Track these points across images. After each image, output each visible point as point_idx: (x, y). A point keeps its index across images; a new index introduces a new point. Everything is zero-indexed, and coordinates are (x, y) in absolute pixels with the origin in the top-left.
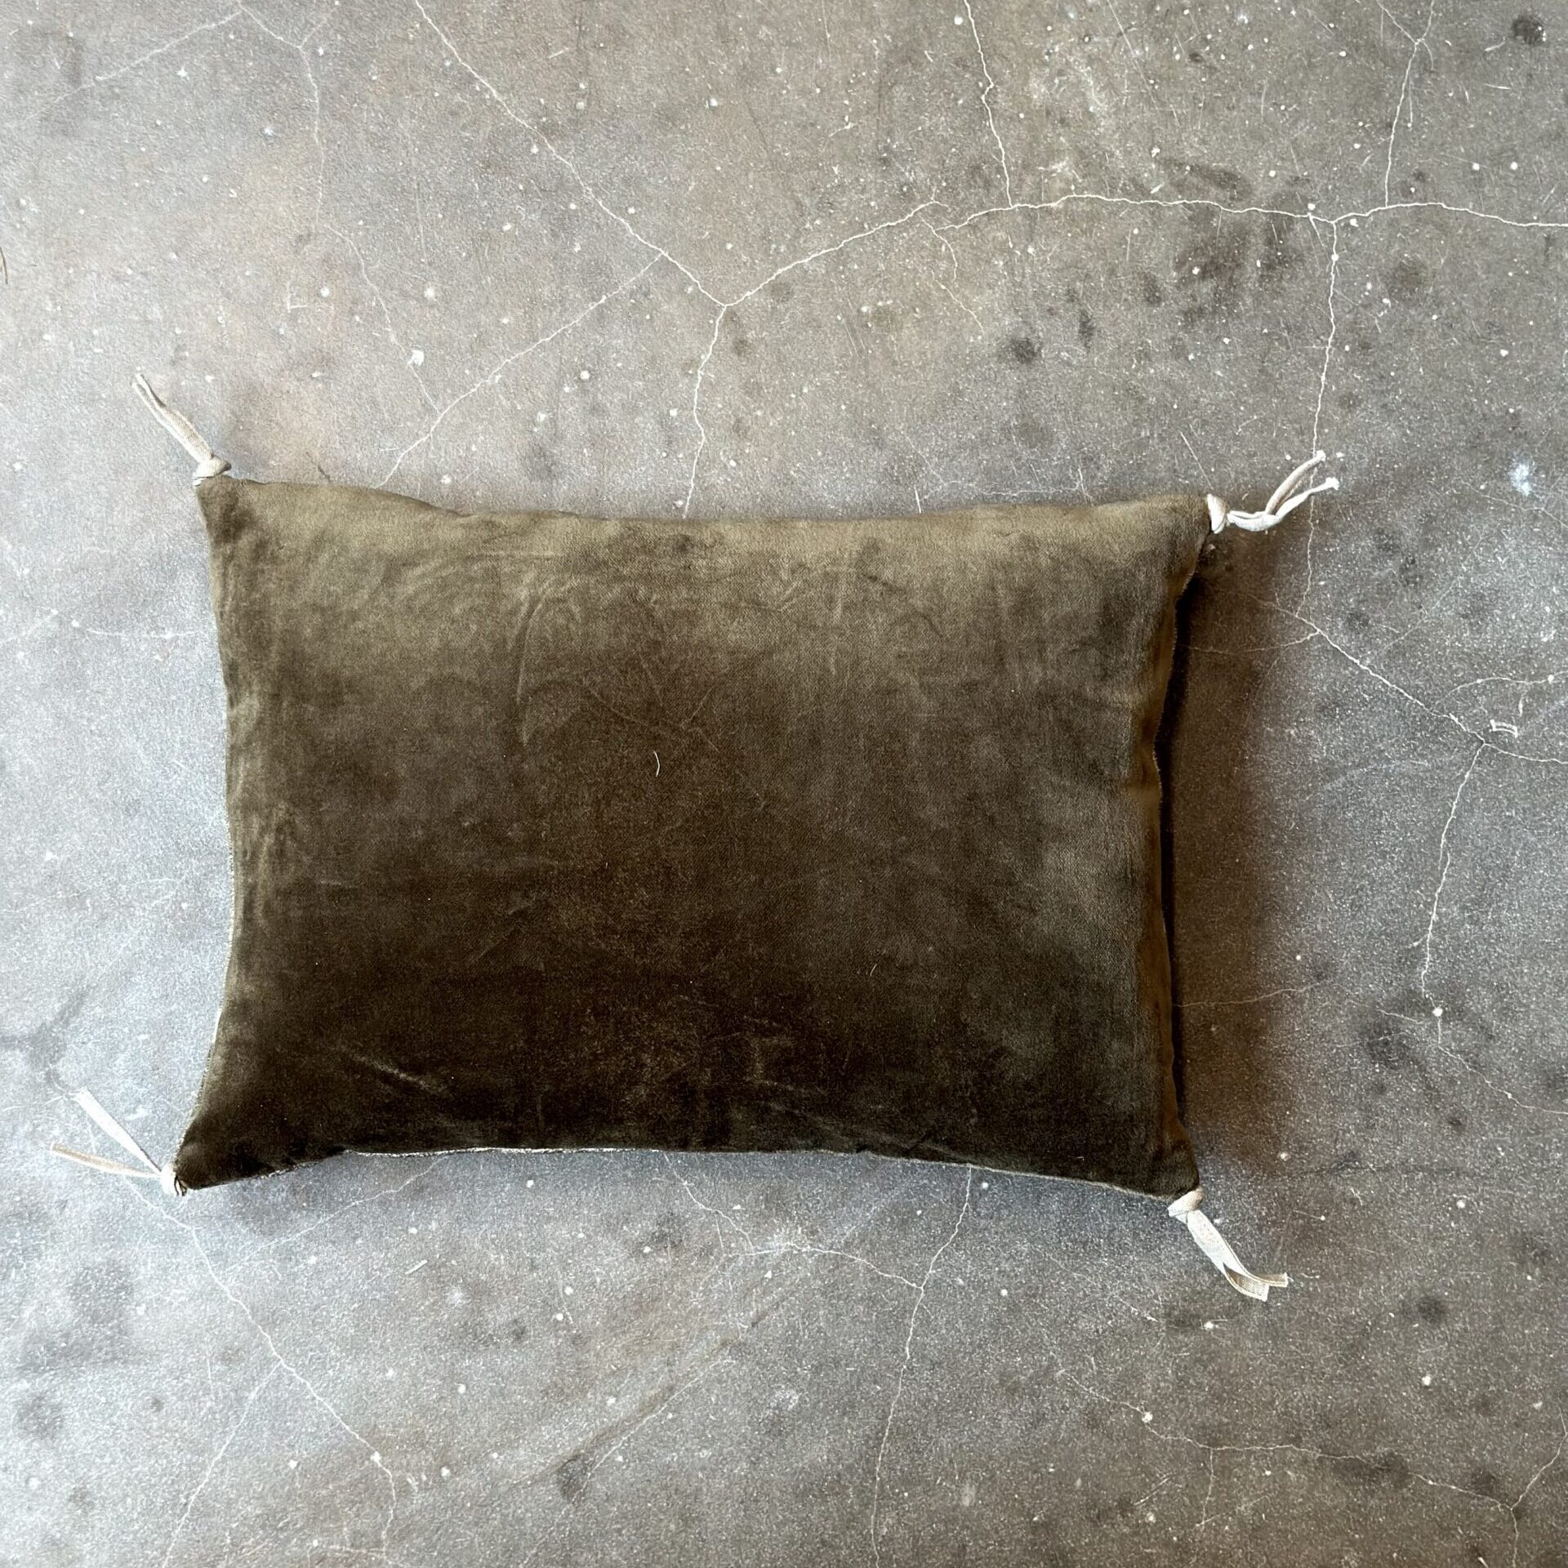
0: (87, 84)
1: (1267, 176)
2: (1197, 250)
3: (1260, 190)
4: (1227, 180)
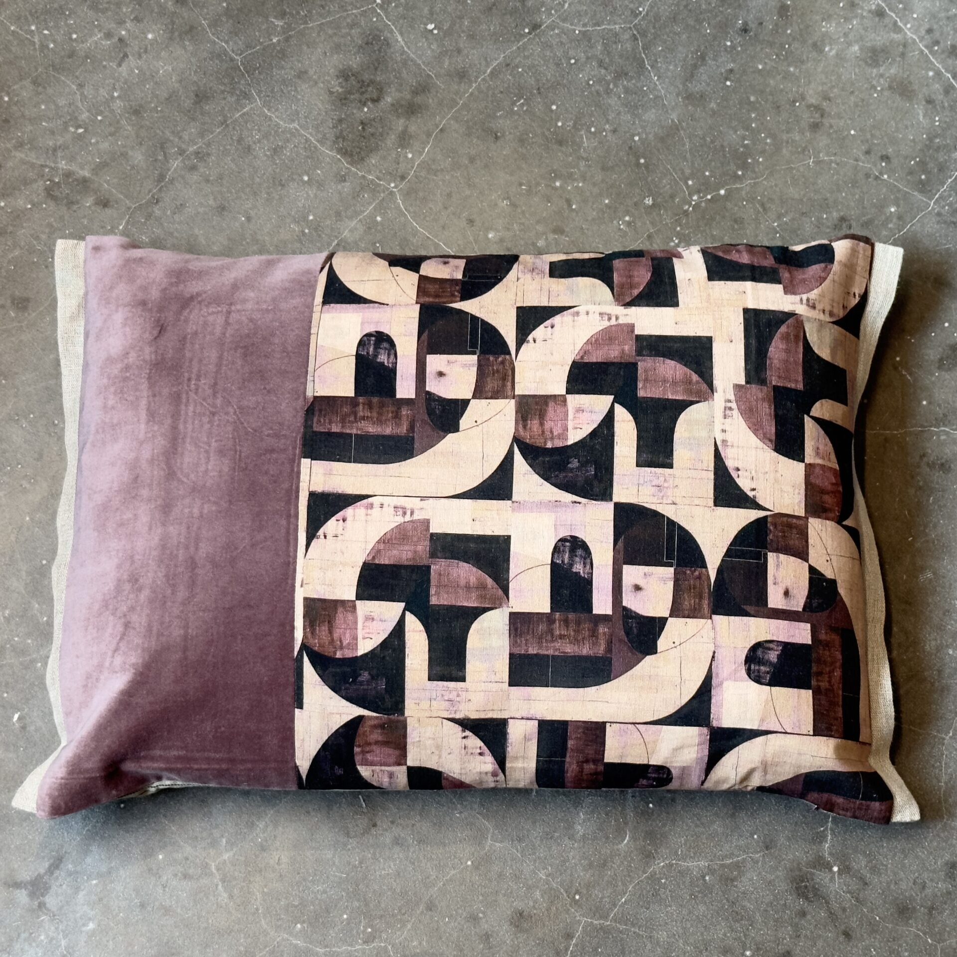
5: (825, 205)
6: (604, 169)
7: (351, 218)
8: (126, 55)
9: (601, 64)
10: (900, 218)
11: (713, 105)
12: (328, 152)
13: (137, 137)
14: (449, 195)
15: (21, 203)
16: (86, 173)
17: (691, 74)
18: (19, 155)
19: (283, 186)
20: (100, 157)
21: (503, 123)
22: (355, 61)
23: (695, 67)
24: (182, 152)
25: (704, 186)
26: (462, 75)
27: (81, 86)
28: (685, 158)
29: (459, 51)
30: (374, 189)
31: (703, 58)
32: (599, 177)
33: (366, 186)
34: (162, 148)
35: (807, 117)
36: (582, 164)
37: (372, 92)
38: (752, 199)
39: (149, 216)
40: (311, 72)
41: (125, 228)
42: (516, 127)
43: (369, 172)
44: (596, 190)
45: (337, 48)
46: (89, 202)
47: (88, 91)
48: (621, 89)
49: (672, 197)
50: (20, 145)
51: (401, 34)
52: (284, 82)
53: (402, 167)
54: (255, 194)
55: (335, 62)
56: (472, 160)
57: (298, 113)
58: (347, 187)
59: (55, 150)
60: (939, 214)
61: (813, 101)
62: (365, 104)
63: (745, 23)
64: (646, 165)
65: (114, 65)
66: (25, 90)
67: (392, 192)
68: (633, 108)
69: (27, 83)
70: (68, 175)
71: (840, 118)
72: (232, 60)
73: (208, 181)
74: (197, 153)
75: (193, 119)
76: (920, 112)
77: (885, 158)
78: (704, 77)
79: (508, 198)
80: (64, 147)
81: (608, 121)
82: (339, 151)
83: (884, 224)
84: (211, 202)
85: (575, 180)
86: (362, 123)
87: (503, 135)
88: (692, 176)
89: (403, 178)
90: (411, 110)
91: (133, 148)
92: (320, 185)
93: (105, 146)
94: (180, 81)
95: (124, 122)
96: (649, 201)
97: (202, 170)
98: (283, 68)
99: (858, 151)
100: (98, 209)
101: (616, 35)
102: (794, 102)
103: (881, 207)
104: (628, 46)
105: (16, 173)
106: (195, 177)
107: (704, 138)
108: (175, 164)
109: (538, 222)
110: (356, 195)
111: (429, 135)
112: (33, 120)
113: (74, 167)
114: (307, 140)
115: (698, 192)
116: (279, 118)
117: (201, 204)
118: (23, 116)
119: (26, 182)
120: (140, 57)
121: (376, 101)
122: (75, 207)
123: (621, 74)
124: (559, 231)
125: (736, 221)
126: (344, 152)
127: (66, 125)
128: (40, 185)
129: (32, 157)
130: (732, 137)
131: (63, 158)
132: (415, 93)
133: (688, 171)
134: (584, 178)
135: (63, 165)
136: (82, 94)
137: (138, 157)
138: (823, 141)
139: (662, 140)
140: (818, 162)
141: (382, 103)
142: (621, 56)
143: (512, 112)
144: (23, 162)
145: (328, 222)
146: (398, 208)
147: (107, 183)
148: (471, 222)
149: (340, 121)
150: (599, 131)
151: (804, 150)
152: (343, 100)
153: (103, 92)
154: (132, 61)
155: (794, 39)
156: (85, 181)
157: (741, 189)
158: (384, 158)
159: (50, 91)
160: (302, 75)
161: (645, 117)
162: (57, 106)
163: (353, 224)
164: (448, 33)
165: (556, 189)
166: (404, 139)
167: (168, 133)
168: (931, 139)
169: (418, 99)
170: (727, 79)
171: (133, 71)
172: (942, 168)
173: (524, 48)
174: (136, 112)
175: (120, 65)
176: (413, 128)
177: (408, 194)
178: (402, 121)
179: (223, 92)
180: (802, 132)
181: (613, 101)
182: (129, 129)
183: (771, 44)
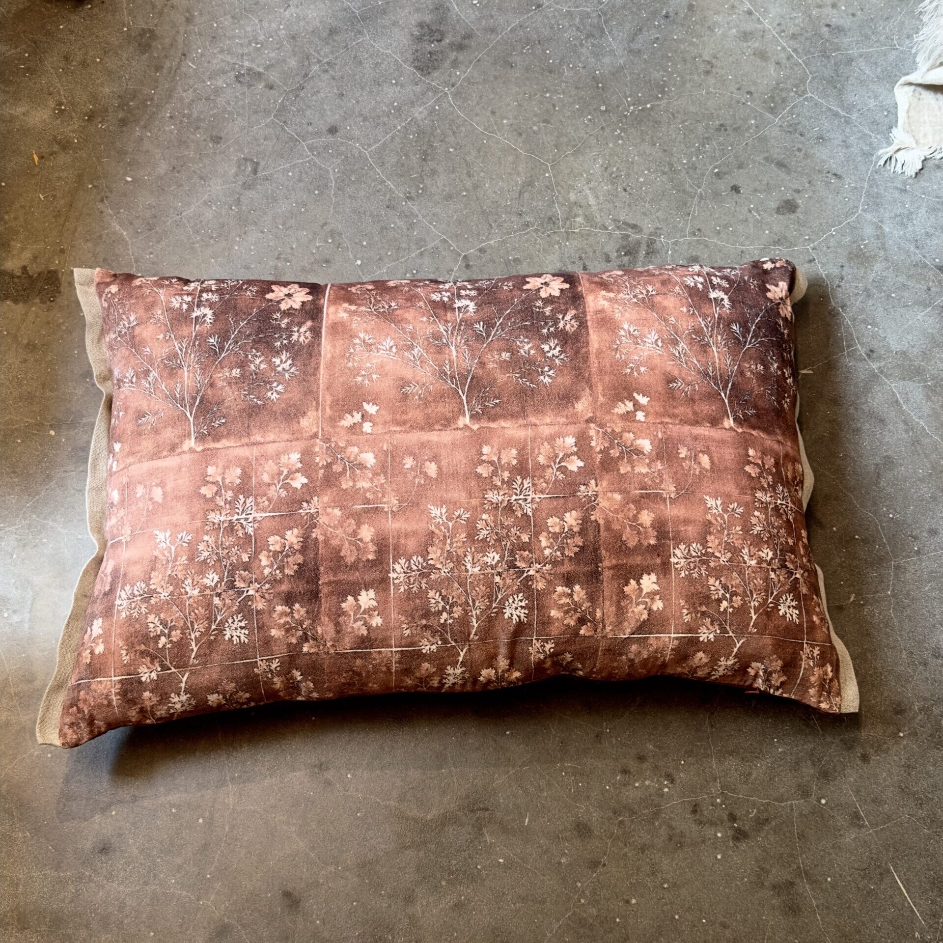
0: (259, 175)
1: (648, 226)
2: (624, 247)
3: (645, 231)
4: (634, 227)
5: (711, 117)
6: (577, 88)
7: (420, 106)
8: (289, 6)
9: (578, 29)
10: (757, 127)
11: (645, 57)
12: (408, 68)
13: (293, 51)
14: (481, 97)
15: (220, 82)
16: (261, 70)
17: (633, 40)
18: (220, 56)
19: (380, 85)
20: (270, 61)
21: (516, 59)
22: (428, 18)
23: (636, 34)
24: (319, 61)
25: (637, 102)
26: (493, 30)
27: (261, 21)
28: (627, 85)
29: (492, 16)
30: (436, 91)
31: (640, 30)
32: (573, 93)
33: (430, 88)
34: (308, 58)
35: (702, 67)
36: (563, 84)
37: (437, 36)
38: (666, 111)
39: (297, 96)
40: (401, 23)
41: (283, 101)
42: (524, 61)
43: (433, 81)
44: (571, 100)
45: (418, 10)
46: (261, 86)
47: (265, 24)
48: (589, 44)
49: (618, 107)
50: (222, 51)
51: (457, 5)
52: (384, 27)
53: (453, 80)
54: (362, 88)
55: (415, 18)
56: (496, 78)
57: (391, 44)
58: (418, 89)
59: (242, 55)
60: (781, 126)
61: (707, 59)
62: (432, 42)
63: (667, 13)
64: (603, 88)
65: (282, 11)
66: (227, 21)
67: (446, 93)
68: (596, 55)
69: (228, 17)
70: (249, 69)
71: (723, 68)
72: (353, 12)
73: (334, 79)
74: (328, 63)
75: (328, 44)
76: (772, 69)
77: (749, 93)
78: (641, 41)
79: (517, 101)
80: (249, 54)
81: (580, 62)
82: (416, 67)
83: (747, 130)
84: (335, 91)
85: (559, 94)
86: (430, 53)
87: (516, 65)
88: (630, 96)
89: (453, 86)
90: (461, 47)
91: (289, 57)
92: (402, 86)
93: (273, 55)
94: (321, 22)
95: (285, 43)
96: (603, 108)
97: (331, 72)
98: (384, 19)
99: (733, 88)
100: (267, 90)
101: (588, 14)
102: (695, 58)
103: (745, 120)
104: (595, 21)
105: (218, 67)
106: (326, 76)
107: (639, 75)
108: (316, 68)
109: (535, 116)
110: (424, 94)
111: (471, 62)
112: (229, 39)
113: (254, 66)
114: (396, 60)
115: (634, 104)
116: (379, 45)
117: (329, 92)
118: (225, 35)
119: (224, 72)
120: (297, 7)
121: (439, 41)
122: (253, 88)
123: (589, 36)
124: (546, 121)
125: (656, 123)
126: (418, 68)
127: (250, 43)
128: (232, 74)
129: (229, 58)
130: (657, 75)
131: (247, 60)
132: (464, 38)
133: (628, 93)
134: (564, 93)
135: (247, 64)
136: (261, 26)
137: (293, 63)
138: (711, 81)
139: (613, 74)
140: (708, 93)
141: (443, 42)
142: (591, 26)
143: (523, 53)
144: (222, 60)
145: (406, 107)
146: (449, 102)
147: (274, 76)
148: (493, 113)
149: (417, 51)
150: (575, 67)
151: (700, 85)
152: (419, 39)
153: (273, 25)
154: (292, 9)
155: (697, 23)
156: (259, 73)
157: (660, 105)
158: (443, 73)
159: (242, 22)
160: (395, 24)
161: (604, 60)
162: (246, 32)
163: (421, 110)
164: (486, 6)
165: (546, 98)
166: (455, 64)
167: (312, 51)
168: (778, 84)
169: (466, 42)
170: (654, 43)
171: (292, 15)
172: (784, 100)
173: (532, 16)
174: (293, 38)
175: (285, 11)
176: (461, 58)
177: (456, 95)
178: (455, 53)
179: (347, 30)
180: (699, 75)
181: (584, 50)
182: (288, 47)
183: (683, 25)
